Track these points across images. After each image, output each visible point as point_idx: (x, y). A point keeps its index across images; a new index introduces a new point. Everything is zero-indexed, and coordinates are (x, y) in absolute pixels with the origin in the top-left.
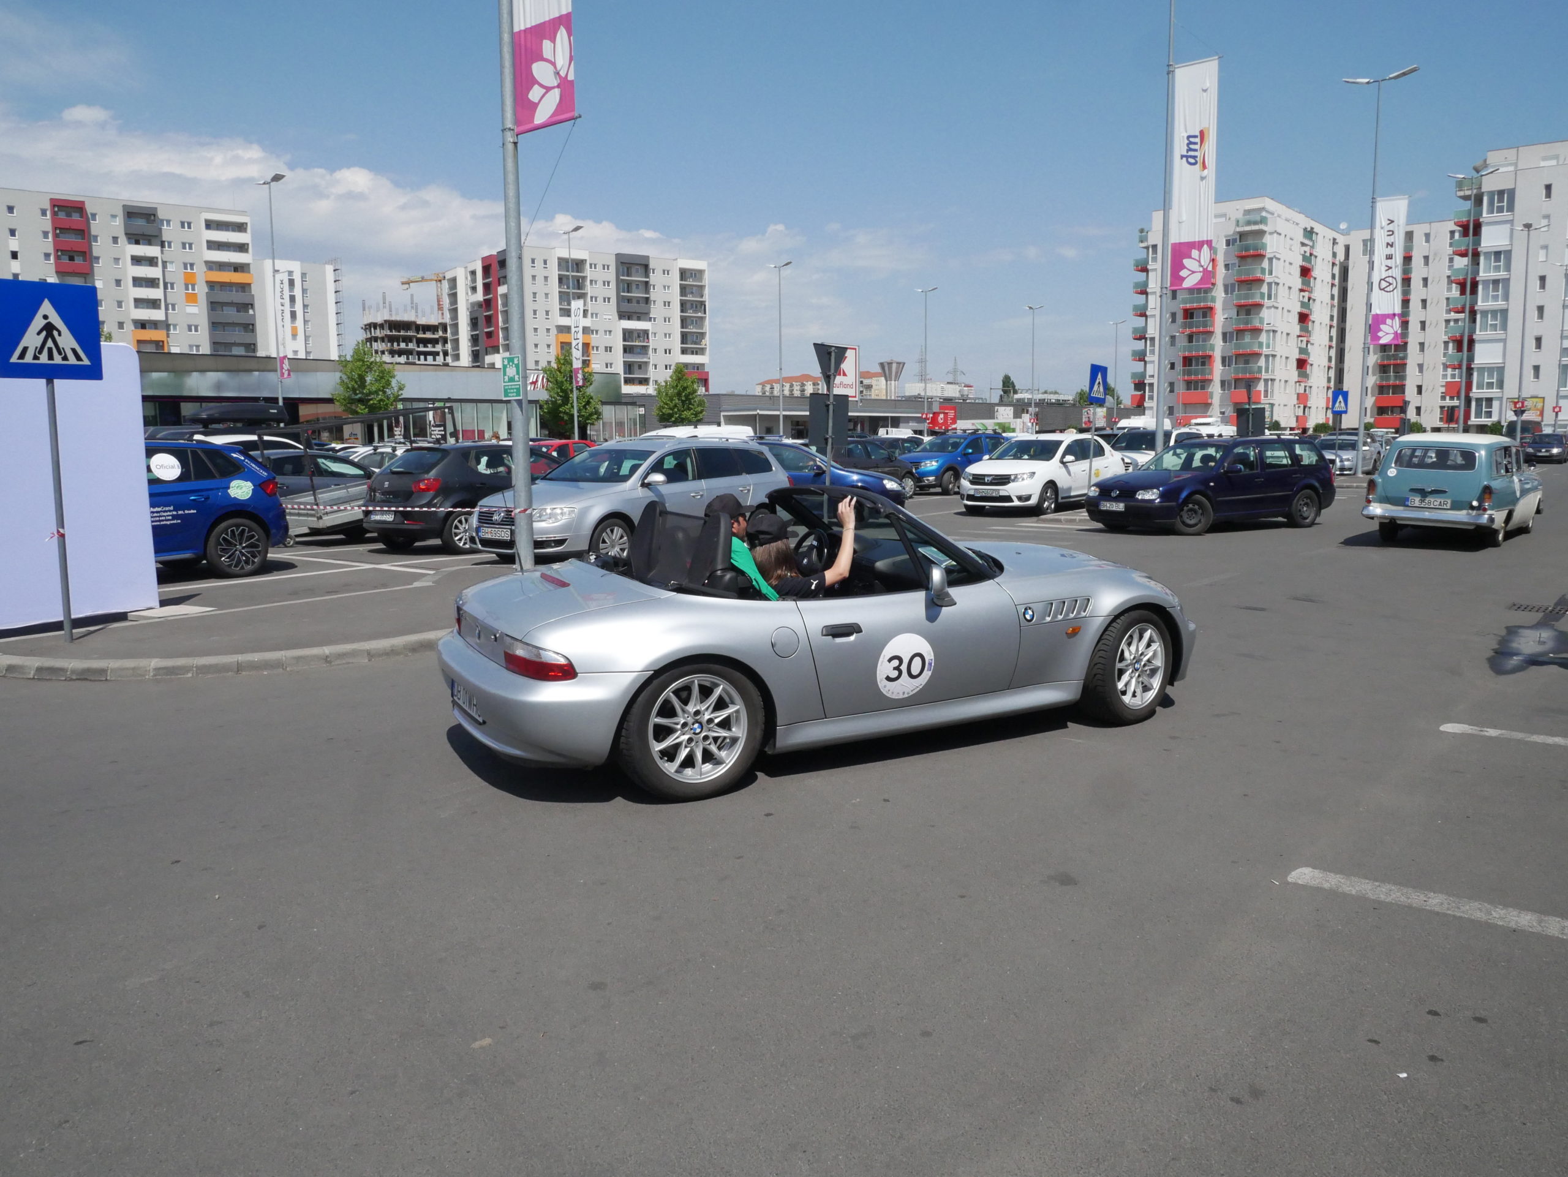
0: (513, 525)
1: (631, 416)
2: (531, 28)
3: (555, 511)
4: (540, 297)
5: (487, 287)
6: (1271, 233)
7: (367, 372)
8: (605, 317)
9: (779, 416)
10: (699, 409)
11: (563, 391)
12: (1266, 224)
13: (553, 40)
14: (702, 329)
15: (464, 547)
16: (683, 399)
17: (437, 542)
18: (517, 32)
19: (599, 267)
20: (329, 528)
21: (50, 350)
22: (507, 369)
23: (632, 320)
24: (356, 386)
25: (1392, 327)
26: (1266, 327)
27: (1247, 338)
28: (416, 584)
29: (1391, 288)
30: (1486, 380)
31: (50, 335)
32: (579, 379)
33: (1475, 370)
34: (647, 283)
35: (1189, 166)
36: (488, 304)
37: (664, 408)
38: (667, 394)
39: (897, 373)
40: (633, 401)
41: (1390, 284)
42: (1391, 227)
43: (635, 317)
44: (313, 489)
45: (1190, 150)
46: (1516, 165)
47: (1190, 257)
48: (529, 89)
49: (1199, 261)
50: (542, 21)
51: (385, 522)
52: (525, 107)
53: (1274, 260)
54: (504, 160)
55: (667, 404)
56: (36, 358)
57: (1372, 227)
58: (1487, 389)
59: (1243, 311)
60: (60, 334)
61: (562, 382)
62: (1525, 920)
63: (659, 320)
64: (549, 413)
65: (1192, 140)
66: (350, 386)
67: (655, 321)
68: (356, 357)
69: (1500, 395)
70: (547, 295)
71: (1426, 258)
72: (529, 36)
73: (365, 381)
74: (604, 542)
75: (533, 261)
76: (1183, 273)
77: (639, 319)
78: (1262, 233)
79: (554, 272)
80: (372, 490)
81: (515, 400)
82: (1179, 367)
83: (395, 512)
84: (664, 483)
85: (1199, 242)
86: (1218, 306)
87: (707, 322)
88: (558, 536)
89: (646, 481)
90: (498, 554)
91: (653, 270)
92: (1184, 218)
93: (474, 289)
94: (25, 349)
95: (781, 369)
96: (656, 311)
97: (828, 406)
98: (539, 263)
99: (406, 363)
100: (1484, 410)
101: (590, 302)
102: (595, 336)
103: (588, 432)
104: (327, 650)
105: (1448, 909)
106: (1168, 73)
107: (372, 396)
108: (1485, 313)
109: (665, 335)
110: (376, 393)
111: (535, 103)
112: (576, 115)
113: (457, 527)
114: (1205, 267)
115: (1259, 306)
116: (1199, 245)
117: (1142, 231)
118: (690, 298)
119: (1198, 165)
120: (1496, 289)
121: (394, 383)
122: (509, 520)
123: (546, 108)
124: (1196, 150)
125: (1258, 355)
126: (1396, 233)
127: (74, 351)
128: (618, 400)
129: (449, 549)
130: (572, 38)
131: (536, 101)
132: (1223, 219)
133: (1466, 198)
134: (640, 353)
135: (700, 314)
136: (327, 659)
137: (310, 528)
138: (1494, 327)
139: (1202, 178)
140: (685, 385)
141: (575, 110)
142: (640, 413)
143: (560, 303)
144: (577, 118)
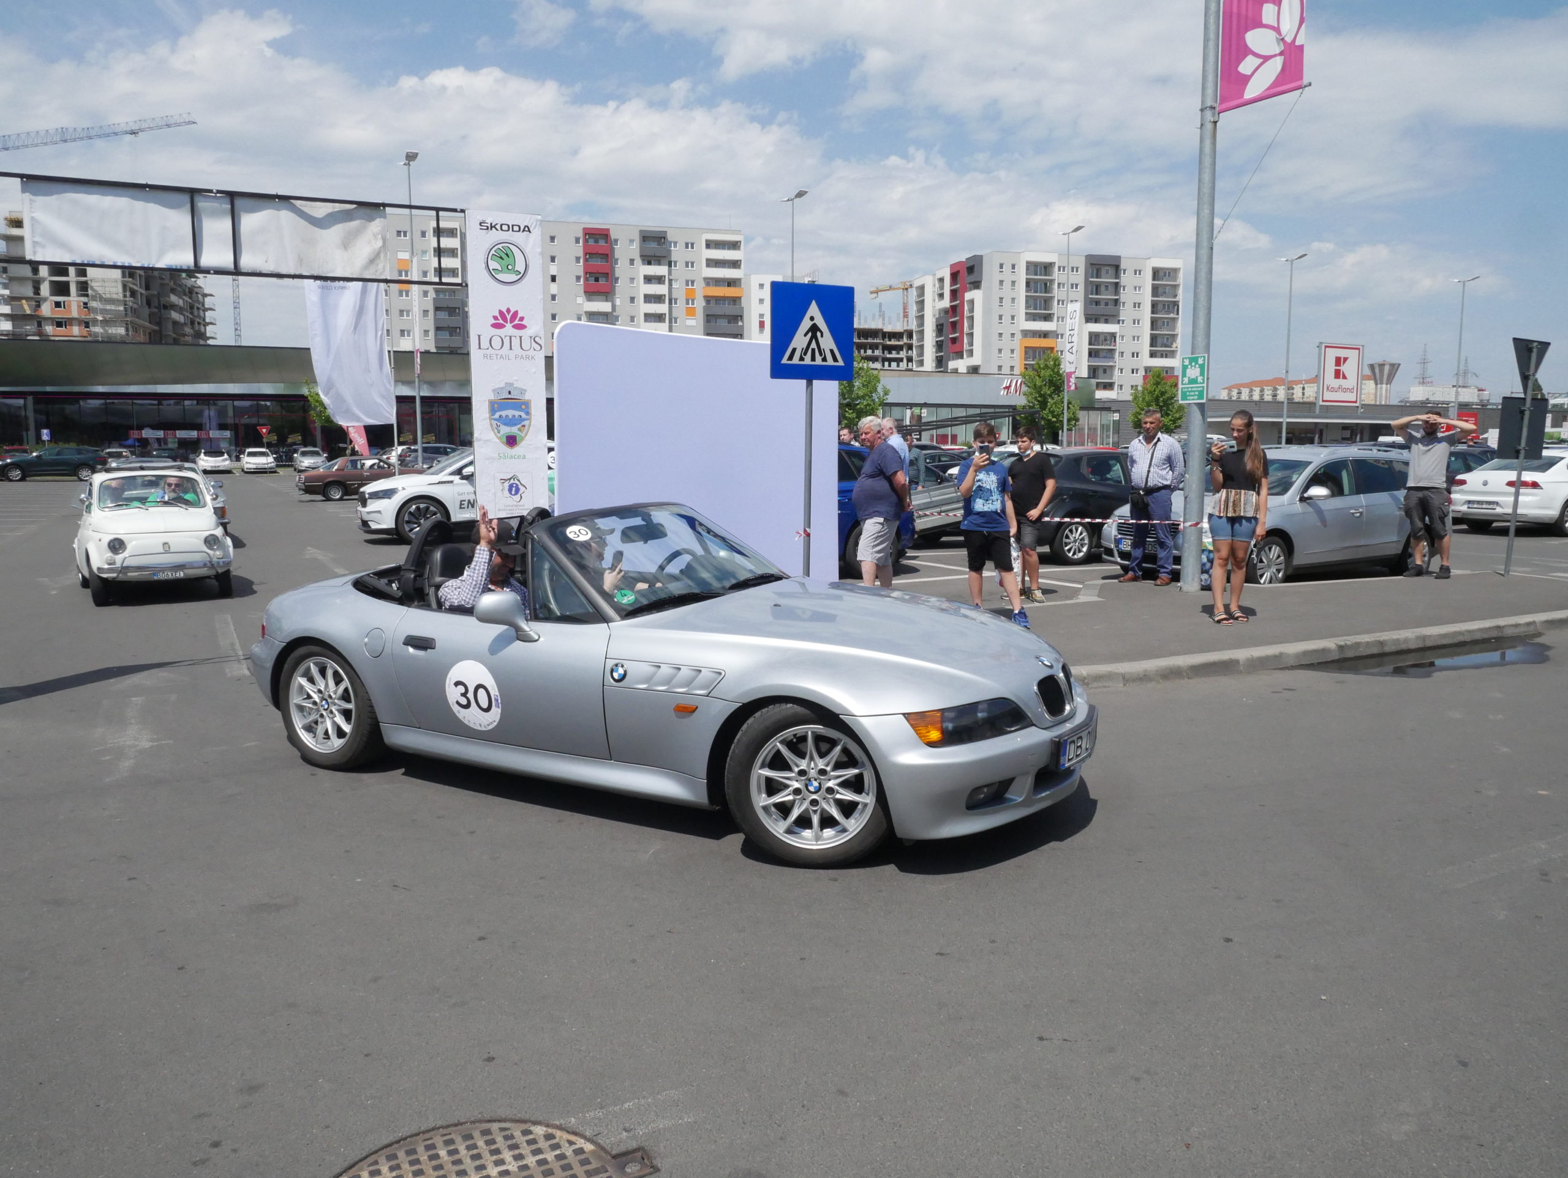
1: (1104, 422)
4: (1007, 302)
5: (954, 294)
9: (1282, 423)
10: (1177, 415)
11: (1041, 396)
14: (1174, 331)
15: (1076, 557)
16: (1161, 404)
19: (1068, 270)
21: (813, 350)
22: (1188, 370)
23: (1099, 322)
28: (1079, 600)
31: (814, 337)
32: (1071, 384)
34: (1117, 285)
36: (954, 310)
37: (1140, 414)
38: (1144, 399)
39: (1389, 376)
40: (1106, 407)
43: (1103, 319)
48: (1239, 61)
52: (1232, 82)
56: (802, 359)
60: (822, 336)
61: (1041, 387)
63: (1128, 322)
67: (1123, 323)
70: (1013, 299)
73: (854, 386)
75: (1001, 266)
77: (1106, 322)
79: (1022, 276)
81: (1195, 404)
84: (1326, 497)
87: (1179, 324)
91: (1125, 271)
93: (941, 296)
94: (794, 350)
95: (1287, 372)
96: (1126, 313)
97: (1522, 412)
98: (1007, 268)
99: (907, 370)
102: (1060, 340)
107: (860, 401)
109: (1134, 337)
110: (863, 397)
111: (1245, 75)
112: (1305, 82)
113: (1067, 537)
118: (1162, 298)
121: (880, 389)
123: (1262, 80)
127: (832, 351)
128: (1090, 405)
131: (1248, 73)
134: (1105, 357)
135: (1172, 315)
140: (1163, 390)
141: (1301, 78)
142: (1115, 419)
143: (1027, 307)
144: (1305, 86)
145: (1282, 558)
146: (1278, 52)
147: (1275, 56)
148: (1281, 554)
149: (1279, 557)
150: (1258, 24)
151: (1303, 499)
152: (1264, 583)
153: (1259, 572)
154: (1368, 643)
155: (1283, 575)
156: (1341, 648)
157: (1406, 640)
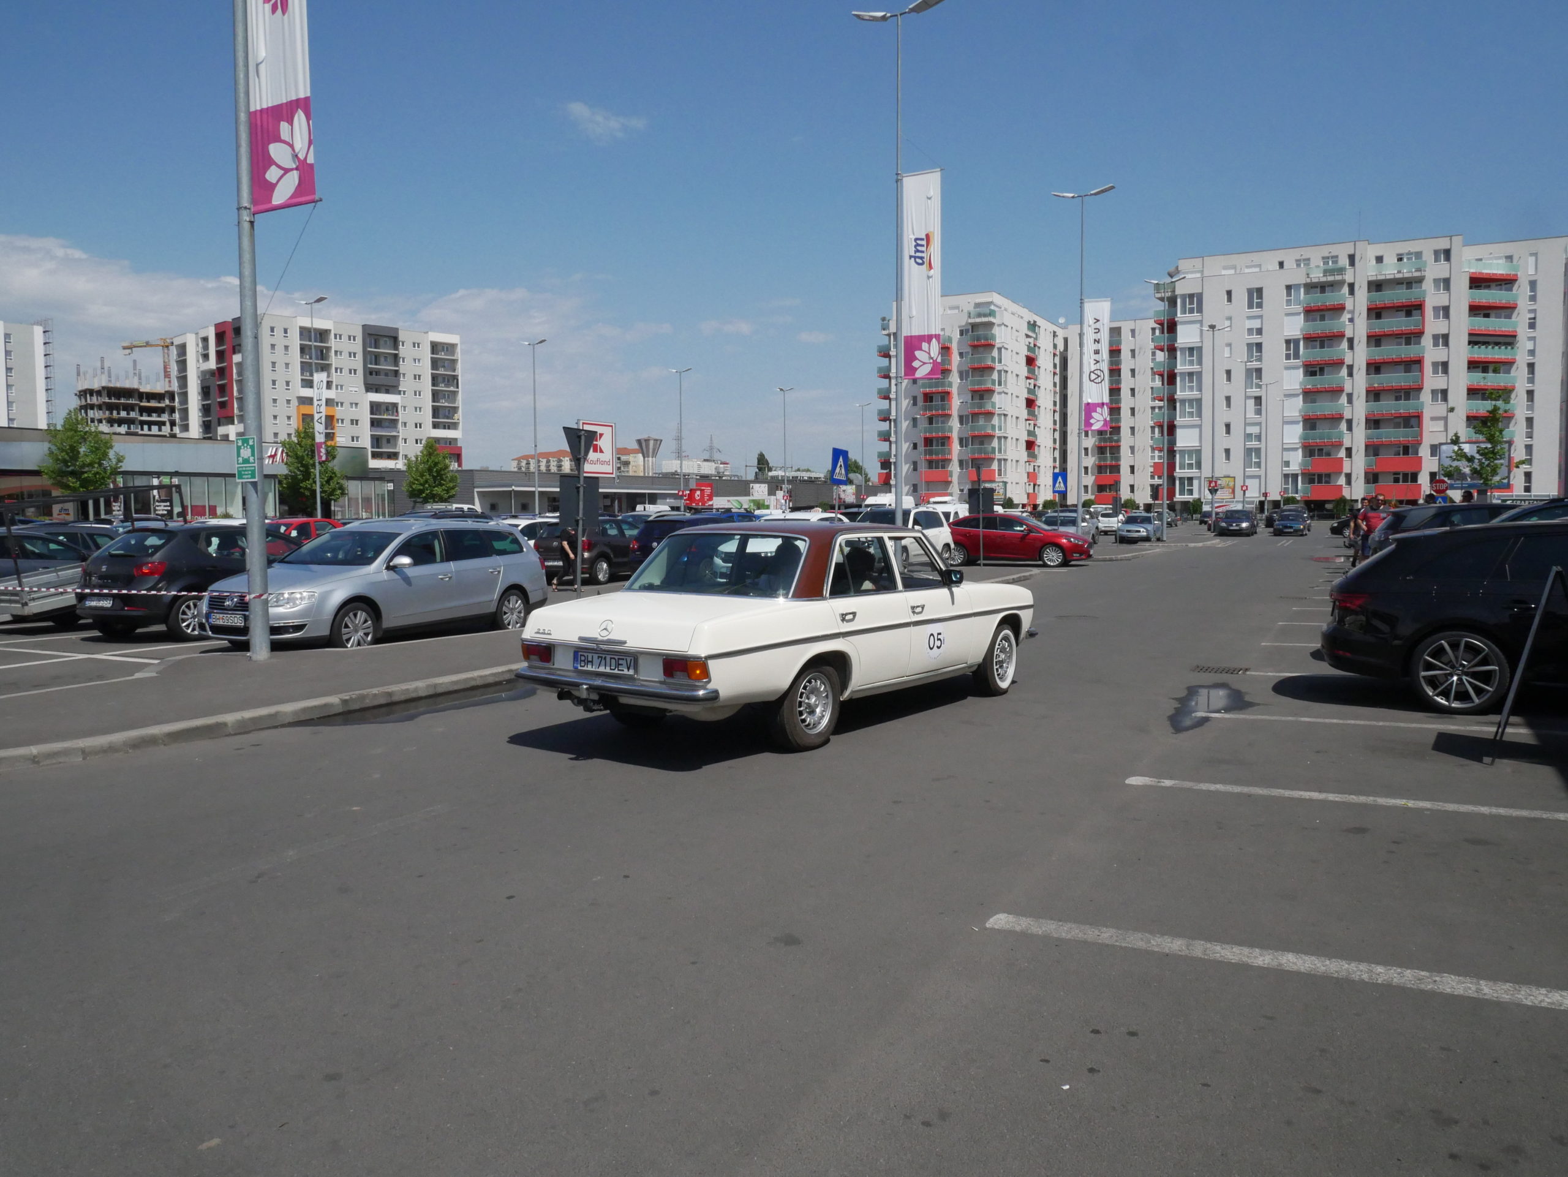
0: (247, 611)
1: (379, 492)
2: (267, 109)
3: (293, 595)
4: (280, 367)
5: (220, 355)
6: (999, 325)
7: (80, 443)
8: (351, 389)
9: (534, 492)
10: (451, 485)
11: (303, 465)
12: (995, 317)
13: (291, 122)
14: (455, 403)
15: (193, 633)
16: (435, 474)
17: (162, 628)
18: (253, 112)
19: (345, 338)
20: (35, 615)
22: (242, 451)
23: (380, 392)
24: (67, 457)
25: (1102, 415)
26: (997, 411)
27: (981, 421)
28: (138, 675)
29: (1099, 380)
30: (1187, 462)
32: (322, 454)
33: (1177, 452)
34: (396, 356)
35: (916, 266)
36: (221, 372)
37: (414, 484)
38: (417, 469)
39: (654, 450)
40: (381, 476)
41: (1099, 376)
42: (1098, 325)
43: (383, 389)
44: (17, 573)
45: (917, 251)
46: (1202, 272)
47: (921, 349)
48: (266, 168)
49: (929, 354)
50: (279, 102)
51: (102, 608)
52: (262, 189)
53: (1003, 349)
54: (240, 238)
55: (417, 480)
57: (1081, 323)
58: (1188, 469)
59: (977, 396)
61: (303, 457)
62: (1175, 945)
63: (410, 394)
64: (288, 488)
65: (919, 242)
66: (60, 457)
67: (404, 394)
68: (67, 426)
69: (1198, 475)
70: (287, 365)
71: (1133, 351)
72: (265, 116)
73: (79, 452)
74: (347, 626)
75: (272, 329)
76: (916, 364)
77: (387, 392)
78: (991, 324)
79: (295, 342)
80: (87, 574)
82: (921, 448)
83: (114, 596)
84: (410, 565)
85: (928, 335)
86: (954, 390)
87: (460, 397)
88: (297, 622)
89: (391, 564)
90: (230, 641)
91: (403, 342)
92: (914, 313)
93: (206, 357)
95: (536, 446)
96: (405, 384)
97: (578, 488)
98: (279, 332)
99: (127, 434)
100: (1186, 488)
101: (334, 374)
102: (340, 408)
103: (333, 508)
104: (34, 750)
105: (1116, 941)
106: (897, 181)
107: (86, 469)
108: (1183, 401)
109: (416, 408)
110: (91, 465)
111: (271, 183)
112: (317, 197)
113: (184, 613)
114: (935, 359)
115: (991, 392)
116: (929, 338)
117: (884, 319)
118: (441, 371)
119: (924, 266)
120: (1191, 381)
121: (111, 454)
122: (243, 606)
123: (285, 189)
124: (922, 252)
125: (991, 437)
126: (1101, 330)
128: (366, 475)
129: (175, 635)
130: (311, 122)
131: (274, 181)
132: (956, 311)
134: (387, 427)
135: (452, 389)
136: (34, 760)
137: (13, 616)
138: (1191, 414)
139: (929, 277)
140: (437, 460)
141: (315, 194)
142: (389, 489)
143: (302, 374)
144: (317, 201)
145: (370, 622)
146: (294, 166)
147: (292, 170)
148: (368, 619)
149: (366, 621)
150: (278, 139)
151: (389, 568)
152: (352, 646)
153: (345, 637)
154: (375, 695)
155: (372, 638)
156: (345, 702)
157: (416, 690)
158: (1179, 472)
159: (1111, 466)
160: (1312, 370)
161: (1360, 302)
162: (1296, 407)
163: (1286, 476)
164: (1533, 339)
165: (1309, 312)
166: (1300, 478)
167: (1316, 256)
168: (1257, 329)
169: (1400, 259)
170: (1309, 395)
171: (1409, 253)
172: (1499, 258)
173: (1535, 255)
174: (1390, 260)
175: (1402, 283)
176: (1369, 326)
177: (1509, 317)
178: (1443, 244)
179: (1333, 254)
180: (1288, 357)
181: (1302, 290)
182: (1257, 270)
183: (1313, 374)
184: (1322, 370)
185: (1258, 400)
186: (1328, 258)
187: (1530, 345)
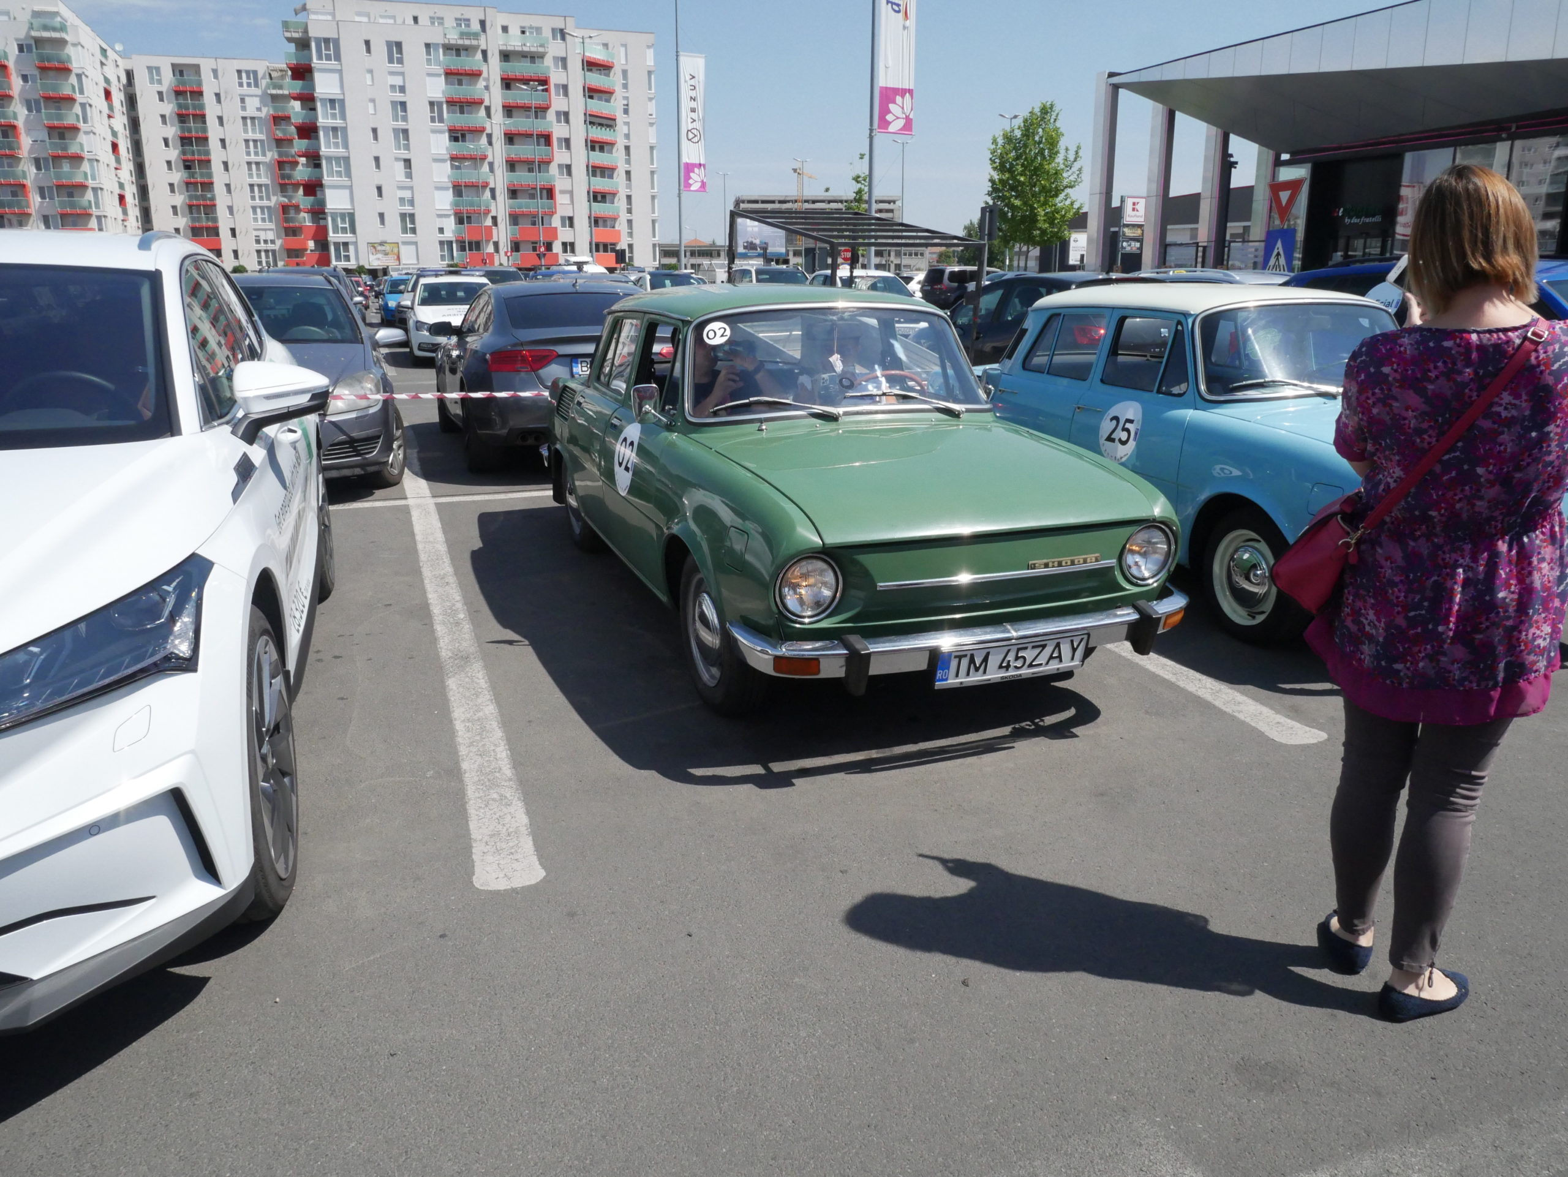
6: (74, 45)
12: (67, 33)
26: (86, 155)
27: (66, 167)
29: (695, 140)
30: (340, 225)
33: (328, 215)
46: (333, 15)
47: (894, 102)
49: (903, 108)
53: (83, 77)
58: (342, 233)
59: (55, 133)
69: (354, 240)
71: (218, 96)
78: (63, 42)
85: (902, 89)
86: (21, 124)
92: (890, 63)
100: (342, 253)
108: (329, 159)
115: (75, 129)
116: (903, 92)
119: (901, 14)
125: (83, 187)
126: (698, 88)
132: (5, 18)
133: (290, 40)
138: (339, 174)
139: (905, 28)
158: (333, 237)
159: (208, 228)
160: (457, 135)
161: (494, 70)
162: (444, 173)
163: (441, 243)
164: (627, 124)
165: (449, 74)
166: (454, 245)
167: (450, 15)
168: (399, 86)
169: (523, 32)
170: (456, 159)
171: (531, 27)
172: (598, 44)
173: (625, 46)
174: (514, 31)
175: (526, 57)
176: (503, 97)
177: (608, 101)
178: (559, 23)
179: (466, 16)
180: (433, 120)
181: (441, 51)
182: (392, 21)
183: (456, 139)
184: (463, 136)
185: (408, 162)
186: (460, 20)
187: (625, 130)
